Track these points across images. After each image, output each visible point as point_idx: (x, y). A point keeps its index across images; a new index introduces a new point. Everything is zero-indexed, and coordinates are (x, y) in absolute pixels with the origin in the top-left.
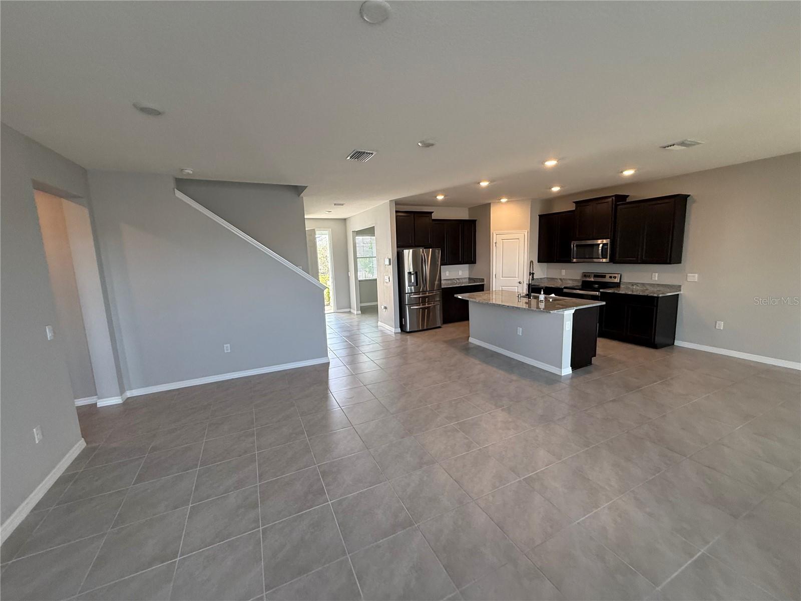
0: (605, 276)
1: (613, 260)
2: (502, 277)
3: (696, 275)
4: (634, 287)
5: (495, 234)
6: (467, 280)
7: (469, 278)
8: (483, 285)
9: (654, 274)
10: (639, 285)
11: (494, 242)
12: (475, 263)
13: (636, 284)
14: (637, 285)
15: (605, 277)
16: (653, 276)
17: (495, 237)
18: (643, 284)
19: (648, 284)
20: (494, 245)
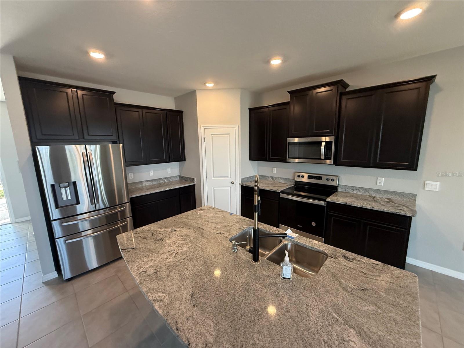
0: (322, 177)
1: (337, 163)
2: (214, 177)
3: (438, 183)
4: (355, 192)
5: (203, 128)
6: (178, 179)
7: (181, 177)
8: (194, 185)
9: (379, 178)
10: (361, 190)
11: (203, 137)
12: (185, 160)
13: (358, 189)
14: (359, 191)
15: (321, 179)
16: (378, 181)
17: (203, 131)
18: (366, 190)
19: (372, 190)
20: (203, 140)
